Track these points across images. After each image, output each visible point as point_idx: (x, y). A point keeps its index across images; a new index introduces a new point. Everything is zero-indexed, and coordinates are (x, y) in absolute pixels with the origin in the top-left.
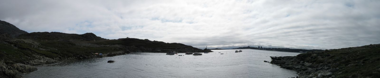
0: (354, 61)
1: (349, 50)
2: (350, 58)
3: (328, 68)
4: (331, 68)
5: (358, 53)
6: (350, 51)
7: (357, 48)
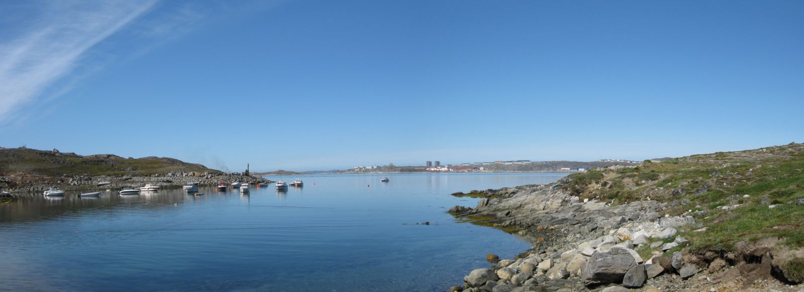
0: (738, 196)
1: (718, 159)
2: (725, 184)
3: (657, 214)
4: (667, 216)
5: (751, 170)
6: (720, 162)
7: (744, 155)
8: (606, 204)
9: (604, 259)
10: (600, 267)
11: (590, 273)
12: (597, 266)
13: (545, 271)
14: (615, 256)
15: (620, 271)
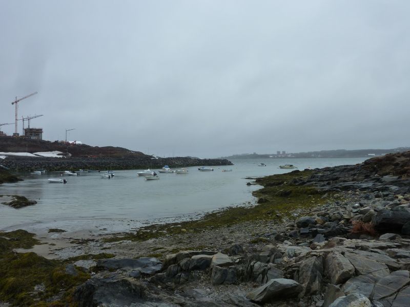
9: (387, 214)
11: (377, 222)
12: (381, 218)
15: (399, 223)
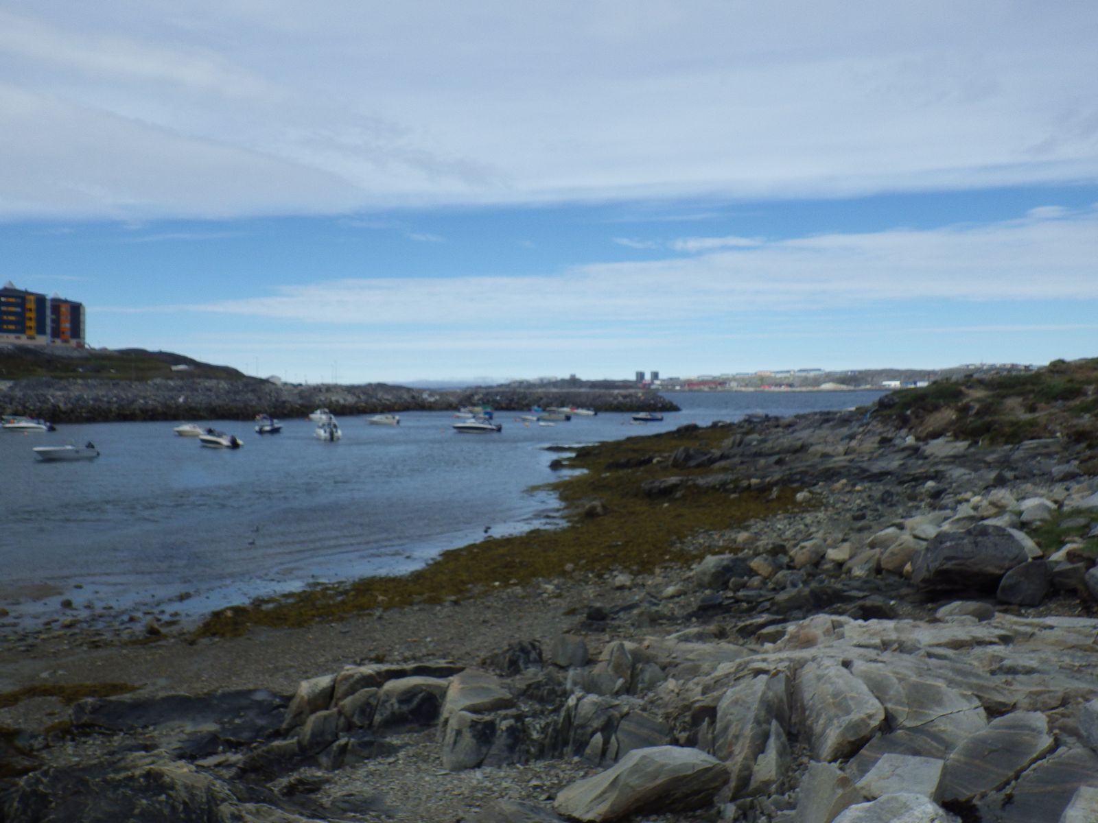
8: (970, 446)
9: (957, 544)
10: (948, 559)
11: (928, 570)
12: (941, 558)
13: (840, 565)
14: (980, 539)
15: (991, 569)
